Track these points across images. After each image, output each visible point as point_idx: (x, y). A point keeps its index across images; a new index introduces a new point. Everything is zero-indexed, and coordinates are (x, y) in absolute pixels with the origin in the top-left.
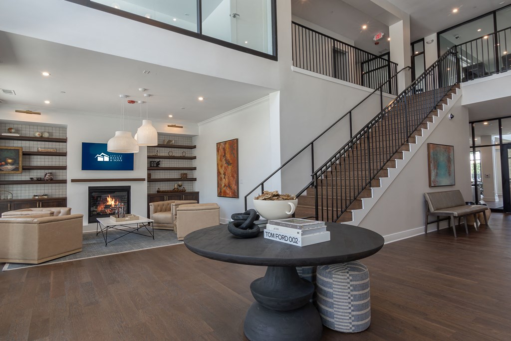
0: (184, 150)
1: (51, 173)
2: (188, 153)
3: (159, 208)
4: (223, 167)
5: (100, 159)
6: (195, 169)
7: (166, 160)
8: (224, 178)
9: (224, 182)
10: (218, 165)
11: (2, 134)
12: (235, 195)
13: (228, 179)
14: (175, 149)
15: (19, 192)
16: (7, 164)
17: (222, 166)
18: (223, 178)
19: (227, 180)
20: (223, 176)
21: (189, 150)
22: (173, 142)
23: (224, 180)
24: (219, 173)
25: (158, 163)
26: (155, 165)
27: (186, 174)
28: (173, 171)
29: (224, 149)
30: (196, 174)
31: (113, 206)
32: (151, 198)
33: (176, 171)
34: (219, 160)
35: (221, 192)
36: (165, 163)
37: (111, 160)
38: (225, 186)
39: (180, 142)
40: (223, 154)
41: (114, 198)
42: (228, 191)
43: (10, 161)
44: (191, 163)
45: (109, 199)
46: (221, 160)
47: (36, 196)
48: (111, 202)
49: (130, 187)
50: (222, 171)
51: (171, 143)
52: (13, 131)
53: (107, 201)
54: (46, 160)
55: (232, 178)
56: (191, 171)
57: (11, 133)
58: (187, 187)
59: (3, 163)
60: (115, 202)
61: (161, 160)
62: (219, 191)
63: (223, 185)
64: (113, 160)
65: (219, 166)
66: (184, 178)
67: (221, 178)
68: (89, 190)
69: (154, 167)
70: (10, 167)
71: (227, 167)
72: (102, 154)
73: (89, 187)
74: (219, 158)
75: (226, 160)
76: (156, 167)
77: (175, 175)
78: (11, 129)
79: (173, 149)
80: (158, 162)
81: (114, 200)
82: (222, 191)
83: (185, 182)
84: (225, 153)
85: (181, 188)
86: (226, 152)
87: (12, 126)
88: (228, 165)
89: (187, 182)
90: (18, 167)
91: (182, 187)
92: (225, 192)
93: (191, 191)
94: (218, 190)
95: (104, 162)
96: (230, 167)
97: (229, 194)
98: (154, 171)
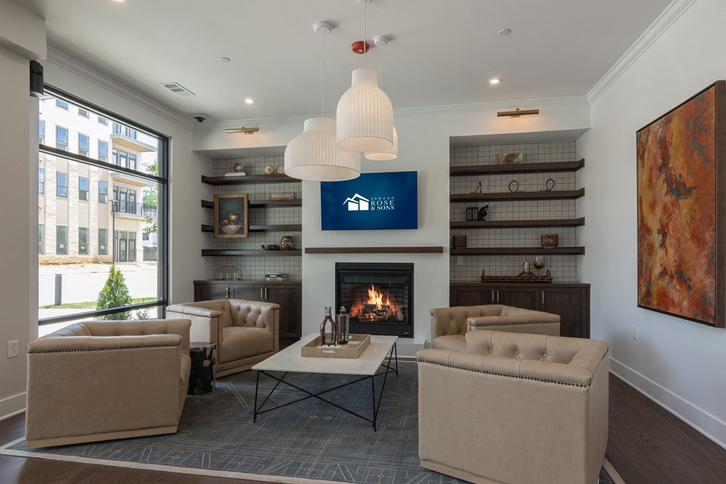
0: (553, 175)
1: (290, 237)
2: (562, 182)
3: (453, 323)
4: (659, 210)
5: (352, 207)
6: (580, 222)
7: (504, 203)
8: (663, 245)
9: (663, 258)
10: (640, 201)
11: (226, 175)
12: (706, 313)
13: (678, 247)
14: (528, 176)
15: (253, 268)
16: (230, 222)
17: (653, 206)
18: (657, 245)
19: (671, 251)
20: (656, 238)
21: (565, 174)
22: (521, 157)
23: (660, 253)
24: (643, 229)
25: (483, 213)
26: (475, 217)
27: (556, 238)
28: (522, 230)
29: (663, 144)
30: (586, 237)
31: (380, 308)
32: (460, 294)
33: (529, 230)
34: (646, 186)
35: (648, 293)
36: (500, 212)
37: (373, 209)
38: (664, 273)
39: (540, 157)
40: (660, 161)
41: (382, 292)
42: (676, 293)
43: (233, 217)
44: (572, 208)
45: (372, 294)
46: (651, 185)
47: (269, 276)
48: (376, 299)
49: (411, 266)
50: (654, 224)
51: (515, 161)
52: (239, 168)
53: (368, 298)
54: (287, 215)
55: (691, 246)
56: (572, 229)
57: (237, 171)
58: (559, 270)
59: (226, 221)
60: (384, 301)
61: (491, 204)
62: (644, 289)
63: (657, 270)
64: (376, 206)
65: (644, 204)
66: (552, 248)
67: (651, 247)
68: (337, 270)
69: (472, 220)
70: (233, 227)
71: (675, 204)
72: (357, 195)
73: (337, 264)
74: (645, 178)
75: (669, 181)
76: (478, 220)
77: (529, 239)
78: (237, 164)
79: (522, 176)
80: (483, 209)
81: (381, 296)
82: (654, 291)
83: (554, 257)
84: (665, 157)
85: (543, 272)
86: (671, 151)
87: (239, 161)
88: (678, 197)
89: (560, 257)
90: (242, 226)
91: (545, 269)
92: (663, 295)
93: (572, 280)
94: (639, 286)
95: (359, 212)
96: (685, 204)
97: (679, 305)
98: (475, 231)
